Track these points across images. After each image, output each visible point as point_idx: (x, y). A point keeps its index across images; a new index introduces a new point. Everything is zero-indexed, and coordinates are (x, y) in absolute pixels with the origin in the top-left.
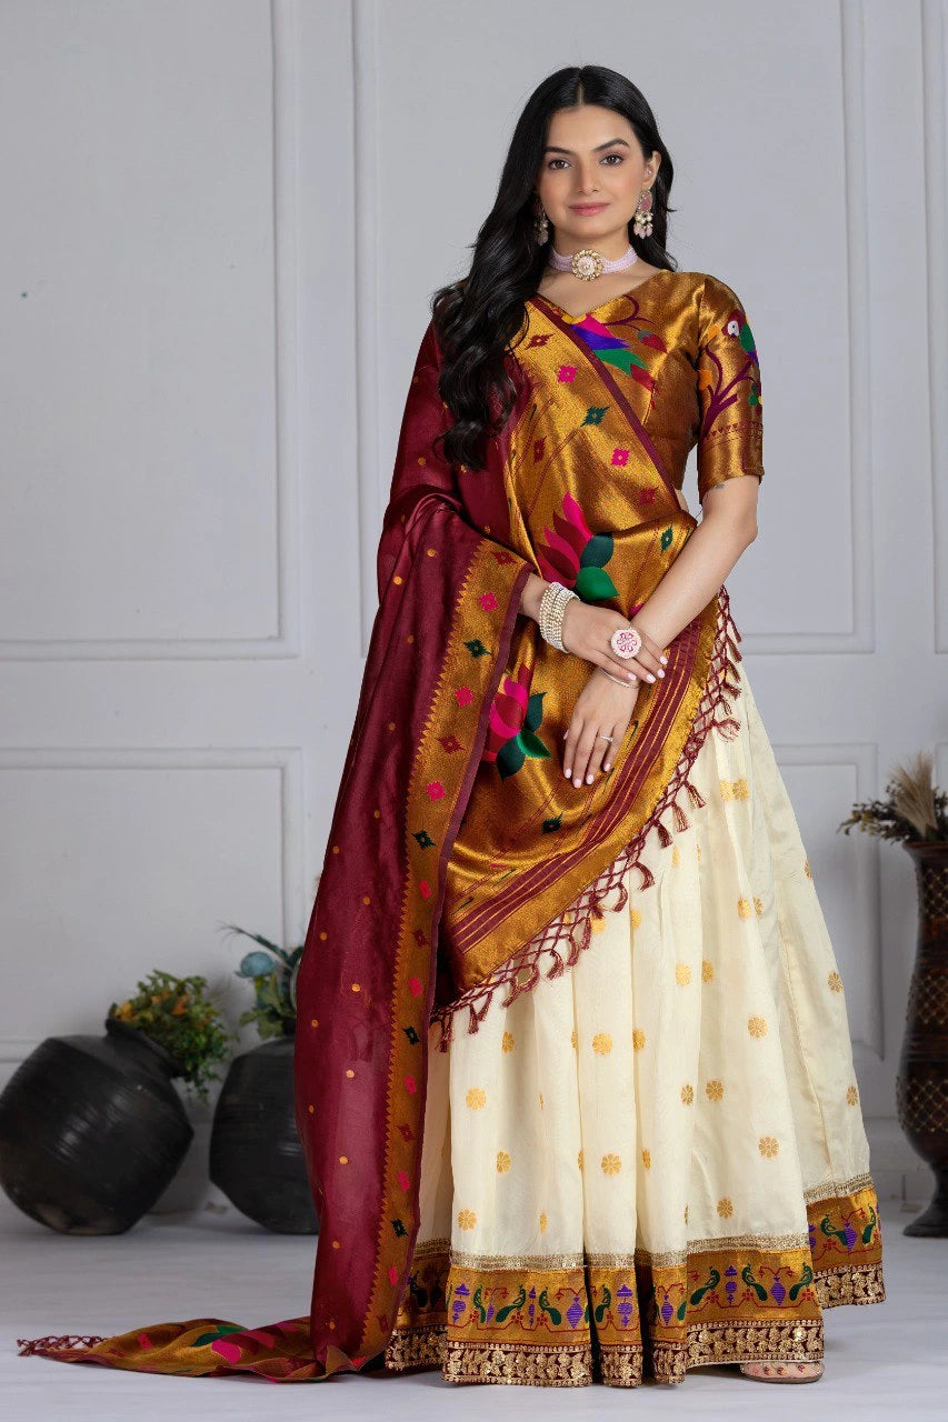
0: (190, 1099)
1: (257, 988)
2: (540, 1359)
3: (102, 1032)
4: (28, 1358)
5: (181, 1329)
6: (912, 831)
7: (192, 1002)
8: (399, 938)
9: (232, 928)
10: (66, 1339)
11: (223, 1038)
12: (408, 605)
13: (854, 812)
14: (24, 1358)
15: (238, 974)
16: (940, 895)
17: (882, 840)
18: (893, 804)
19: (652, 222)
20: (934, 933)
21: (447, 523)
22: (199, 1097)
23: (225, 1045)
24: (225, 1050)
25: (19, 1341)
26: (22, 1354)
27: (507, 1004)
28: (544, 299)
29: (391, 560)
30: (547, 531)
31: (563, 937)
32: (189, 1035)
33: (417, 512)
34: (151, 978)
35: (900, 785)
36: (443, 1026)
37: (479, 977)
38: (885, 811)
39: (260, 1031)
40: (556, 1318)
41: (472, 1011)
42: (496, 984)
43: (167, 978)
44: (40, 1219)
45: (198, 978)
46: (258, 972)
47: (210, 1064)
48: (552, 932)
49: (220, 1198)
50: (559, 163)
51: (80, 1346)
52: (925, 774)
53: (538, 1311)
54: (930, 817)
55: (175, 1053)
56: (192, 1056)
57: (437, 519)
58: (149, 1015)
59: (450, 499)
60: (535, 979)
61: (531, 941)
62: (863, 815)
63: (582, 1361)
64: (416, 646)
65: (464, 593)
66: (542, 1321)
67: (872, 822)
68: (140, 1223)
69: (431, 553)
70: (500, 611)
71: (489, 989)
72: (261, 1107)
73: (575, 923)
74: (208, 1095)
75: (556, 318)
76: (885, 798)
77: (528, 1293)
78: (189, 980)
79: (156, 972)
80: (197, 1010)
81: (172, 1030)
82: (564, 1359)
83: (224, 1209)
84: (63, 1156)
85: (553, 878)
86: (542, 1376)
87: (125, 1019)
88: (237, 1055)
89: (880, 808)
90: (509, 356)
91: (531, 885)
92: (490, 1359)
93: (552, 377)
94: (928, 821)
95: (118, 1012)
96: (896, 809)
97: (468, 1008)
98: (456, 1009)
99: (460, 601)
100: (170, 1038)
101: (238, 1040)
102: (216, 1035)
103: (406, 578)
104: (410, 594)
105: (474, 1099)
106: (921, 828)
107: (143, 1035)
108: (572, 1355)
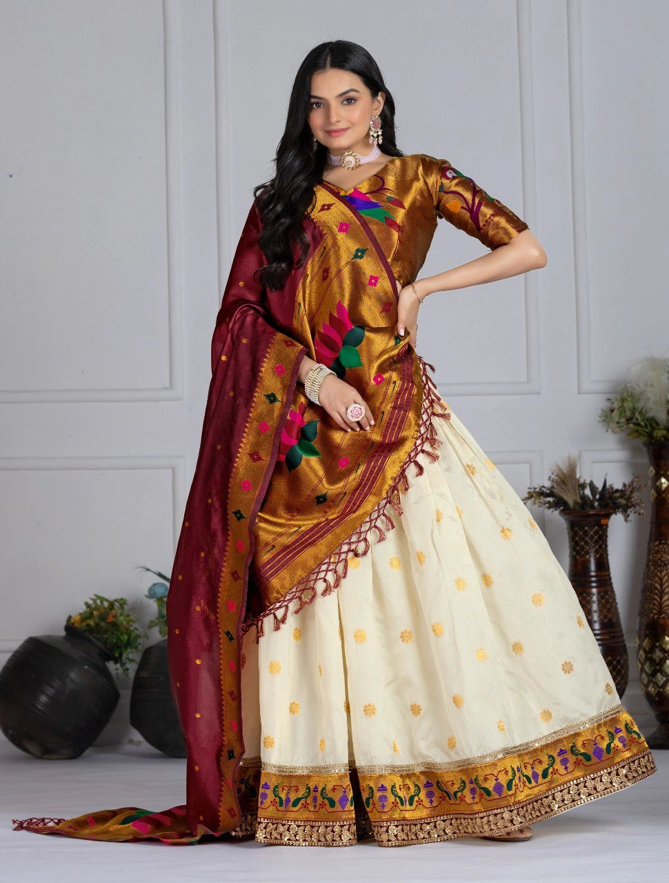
0: (117, 674)
1: (158, 605)
2: (321, 830)
3: (63, 633)
4: (19, 832)
5: (114, 813)
6: (565, 504)
7: (118, 614)
8: (221, 576)
9: (143, 568)
10: (43, 820)
11: (138, 636)
12: (230, 373)
13: (529, 493)
14: (16, 832)
15: (146, 596)
16: (583, 543)
17: (546, 510)
18: (553, 487)
19: (382, 135)
20: (579, 567)
21: (255, 321)
22: (123, 673)
23: (139, 641)
24: (139, 644)
25: (13, 821)
26: (15, 830)
27: (297, 612)
28: (328, 182)
29: (220, 346)
30: (324, 324)
31: (330, 571)
32: (117, 635)
33: (237, 315)
34: (92, 599)
35: (557, 476)
36: (257, 628)
37: (279, 596)
38: (548, 492)
39: (160, 632)
40: (332, 804)
41: (275, 617)
42: (290, 600)
43: (102, 599)
44: (25, 750)
45: (122, 599)
46: (159, 596)
47: (130, 652)
48: (324, 567)
49: (137, 736)
50: (318, 105)
51: (51, 824)
52: (572, 469)
53: (320, 800)
54: (576, 495)
55: (108, 646)
56: (119, 647)
57: (249, 319)
58: (91, 622)
59: (257, 307)
60: (314, 597)
61: (312, 573)
62: (534, 494)
63: (349, 830)
64: (235, 397)
65: (265, 365)
66: (322, 805)
67: (540, 499)
68: (87, 752)
69: (244, 341)
70: (287, 376)
71: (286, 603)
72: (162, 679)
73: (338, 562)
74: (129, 672)
75: (336, 193)
76: (548, 484)
77: (312, 789)
78: (116, 601)
79: (96, 595)
80: (121, 619)
81: (106, 631)
82: (337, 829)
83: (139, 743)
84: (39, 710)
85: (324, 533)
86: (323, 839)
87: (77, 625)
88: (146, 647)
89: (545, 490)
90: (308, 217)
91: (310, 538)
92: (288, 830)
93: (336, 229)
94: (574, 497)
95: (72, 620)
96: (555, 490)
97: (272, 616)
98: (264, 616)
99: (263, 369)
100: (105, 636)
101: (147, 638)
102: (133, 635)
103: (229, 358)
104: (232, 366)
105: (273, 668)
106: (571, 503)
107: (87, 635)
108: (342, 826)
